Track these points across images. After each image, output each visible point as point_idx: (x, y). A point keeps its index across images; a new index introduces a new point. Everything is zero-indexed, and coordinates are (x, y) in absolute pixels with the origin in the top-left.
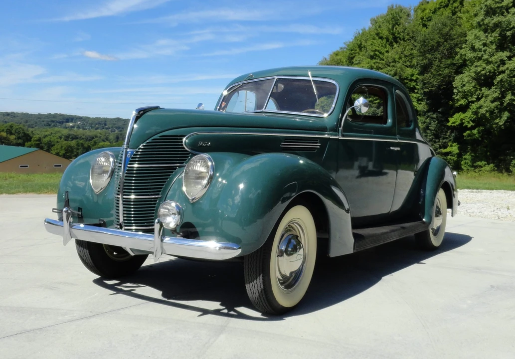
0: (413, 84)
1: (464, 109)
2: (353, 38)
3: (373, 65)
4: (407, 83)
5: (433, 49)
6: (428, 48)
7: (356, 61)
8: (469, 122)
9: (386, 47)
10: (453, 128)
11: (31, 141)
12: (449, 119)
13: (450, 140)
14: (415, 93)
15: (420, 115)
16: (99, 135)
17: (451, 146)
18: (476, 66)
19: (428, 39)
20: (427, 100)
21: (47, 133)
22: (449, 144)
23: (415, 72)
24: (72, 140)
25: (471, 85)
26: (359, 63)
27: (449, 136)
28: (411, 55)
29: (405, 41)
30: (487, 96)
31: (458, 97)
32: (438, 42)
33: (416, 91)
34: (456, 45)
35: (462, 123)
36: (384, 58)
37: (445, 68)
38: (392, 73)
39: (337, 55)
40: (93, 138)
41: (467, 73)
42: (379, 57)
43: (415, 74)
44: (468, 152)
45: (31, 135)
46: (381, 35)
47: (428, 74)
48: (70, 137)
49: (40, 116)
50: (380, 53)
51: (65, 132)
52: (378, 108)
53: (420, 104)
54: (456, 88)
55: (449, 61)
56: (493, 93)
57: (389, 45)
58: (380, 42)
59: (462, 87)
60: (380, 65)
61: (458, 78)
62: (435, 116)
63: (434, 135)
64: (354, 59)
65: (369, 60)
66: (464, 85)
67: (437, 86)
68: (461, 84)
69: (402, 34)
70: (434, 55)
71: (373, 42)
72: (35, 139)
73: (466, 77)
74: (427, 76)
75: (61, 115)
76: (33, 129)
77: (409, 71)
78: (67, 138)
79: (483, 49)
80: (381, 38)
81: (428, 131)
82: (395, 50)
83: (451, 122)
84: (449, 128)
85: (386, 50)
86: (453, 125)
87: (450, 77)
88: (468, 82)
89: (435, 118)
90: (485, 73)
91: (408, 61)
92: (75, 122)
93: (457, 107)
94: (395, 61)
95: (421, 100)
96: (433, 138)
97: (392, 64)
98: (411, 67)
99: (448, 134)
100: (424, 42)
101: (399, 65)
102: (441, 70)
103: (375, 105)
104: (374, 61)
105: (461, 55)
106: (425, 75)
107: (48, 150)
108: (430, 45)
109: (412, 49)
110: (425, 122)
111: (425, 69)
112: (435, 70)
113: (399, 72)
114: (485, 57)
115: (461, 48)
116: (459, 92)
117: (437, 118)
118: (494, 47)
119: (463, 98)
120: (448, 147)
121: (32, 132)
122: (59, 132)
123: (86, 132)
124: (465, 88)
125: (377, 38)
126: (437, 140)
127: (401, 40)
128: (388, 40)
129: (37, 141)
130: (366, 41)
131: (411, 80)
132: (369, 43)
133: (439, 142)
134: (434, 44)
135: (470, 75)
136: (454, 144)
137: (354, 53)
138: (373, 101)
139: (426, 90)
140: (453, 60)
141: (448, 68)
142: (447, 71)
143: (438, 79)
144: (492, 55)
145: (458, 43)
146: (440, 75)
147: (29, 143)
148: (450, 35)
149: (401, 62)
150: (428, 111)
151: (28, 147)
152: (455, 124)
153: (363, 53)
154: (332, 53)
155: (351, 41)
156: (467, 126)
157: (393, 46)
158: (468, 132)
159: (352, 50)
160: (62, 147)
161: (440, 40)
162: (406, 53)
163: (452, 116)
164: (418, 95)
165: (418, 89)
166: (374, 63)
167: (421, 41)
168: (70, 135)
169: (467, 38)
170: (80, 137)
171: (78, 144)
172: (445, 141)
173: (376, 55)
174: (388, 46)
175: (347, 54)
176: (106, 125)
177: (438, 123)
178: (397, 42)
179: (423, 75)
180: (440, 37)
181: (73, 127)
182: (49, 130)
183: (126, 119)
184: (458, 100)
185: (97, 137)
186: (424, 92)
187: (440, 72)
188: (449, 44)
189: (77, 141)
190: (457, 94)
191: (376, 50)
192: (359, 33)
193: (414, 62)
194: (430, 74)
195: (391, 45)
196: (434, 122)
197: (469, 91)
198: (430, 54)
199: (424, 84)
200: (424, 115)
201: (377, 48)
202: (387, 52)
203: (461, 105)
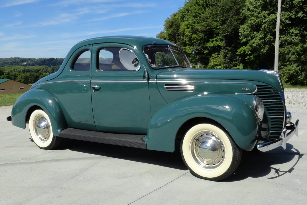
0: (218, 31)
1: (245, 44)
2: (184, 5)
3: (195, 21)
4: (214, 30)
5: (227, 11)
6: (225, 10)
7: (186, 19)
8: (248, 51)
9: (202, 9)
10: (240, 55)
11: (3, 75)
12: (238, 50)
13: (239, 62)
14: (219, 36)
15: (222, 49)
16: (42, 69)
17: (239, 65)
18: (251, 20)
19: (224, 5)
20: (226, 40)
21: (12, 69)
22: (238, 64)
23: (219, 24)
24: (27, 73)
25: (248, 31)
26: (188, 20)
27: (238, 60)
28: (216, 14)
29: (212, 6)
30: (257, 37)
31: (241, 38)
32: (230, 7)
33: (220, 35)
34: (240, 8)
35: (245, 52)
36: (201, 17)
37: (235, 21)
38: (206, 25)
39: (175, 15)
40: (39, 71)
41: (246, 24)
42: (198, 16)
43: (219, 25)
44: (248, 68)
45: (3, 71)
46: (199, 3)
47: (225, 25)
48: (26, 71)
49: (6, 59)
50: (199, 14)
51: (22, 68)
52: (199, 46)
53: (222, 42)
54: (240, 32)
55: (237, 17)
56: (260, 35)
58: (199, 7)
59: (243, 32)
60: (199, 21)
61: (241, 27)
62: (230, 49)
63: (230, 59)
64: (185, 19)
65: (193, 18)
66: (245, 31)
67: (230, 32)
68: (243, 30)
69: (211, 2)
70: (228, 14)
72: (6, 73)
73: (246, 26)
74: (225, 26)
75: (18, 58)
76: (4, 67)
77: (215, 24)
78: (24, 71)
79: (254, 10)
80: (199, 5)
81: (227, 58)
82: (207, 12)
83: (239, 52)
84: (238, 55)
85: (202, 12)
86: (240, 53)
87: (237, 26)
88: (247, 29)
89: (230, 50)
90: (256, 24)
91: (215, 18)
92: (27, 62)
93: (242, 43)
94: (207, 18)
95: (223, 40)
96: (229, 61)
97: (206, 20)
98: (217, 21)
99: (237, 59)
100: (223, 7)
101: (209, 21)
102: (233, 22)
103: (197, 44)
104: (196, 19)
105: (243, 13)
106: (224, 26)
107: (15, 79)
108: (226, 8)
109: (217, 11)
110: (225, 53)
111: (223, 23)
112: (229, 22)
113: (210, 25)
114: (256, 14)
115: (243, 10)
116: (242, 35)
117: (231, 50)
118: (260, 8)
119: (245, 38)
120: (238, 66)
121: (3, 69)
122: (19, 68)
123: (34, 68)
124: (245, 33)
125: (197, 5)
126: (231, 62)
127: (210, 6)
128: (203, 6)
129: (7, 74)
130: (191, 7)
131: (217, 29)
132: (193, 8)
133: (233, 63)
134: (228, 7)
135: (247, 25)
136: (240, 64)
137: (184, 14)
138: (196, 42)
139: (225, 34)
140: (239, 16)
141: (236, 21)
142: (235, 23)
143: (231, 28)
144: (259, 13)
145: (241, 6)
146: (232, 25)
147: (2, 76)
148: (237, 2)
149: (211, 19)
150: (226, 46)
151: (2, 78)
152: (241, 53)
153: (190, 14)
154: (172, 15)
155: (183, 7)
156: (247, 53)
157: (206, 9)
158: (248, 57)
159: (183, 13)
160: (22, 77)
161: (231, 6)
162: (213, 13)
163: (239, 48)
164: (221, 37)
165: (220, 34)
166: (196, 20)
167: (221, 6)
168: (25, 70)
169: (246, 4)
170: (31, 71)
171: (31, 75)
172: (236, 62)
173: (196, 15)
174: (203, 9)
175: (181, 15)
176: (45, 62)
177: (232, 53)
178: (208, 7)
179: (223, 26)
180: (231, 4)
181: (26, 65)
182: (13, 68)
183: (56, 59)
184: (242, 39)
185: (41, 70)
186: (224, 35)
187: (232, 24)
188: (236, 7)
189: (30, 73)
190: (241, 36)
191: (196, 12)
192: (187, 2)
193: (218, 18)
194: (226, 25)
196: (230, 52)
197: (248, 34)
198: (226, 13)
199: (224, 31)
200: (224, 49)
201: (197, 11)
202: (203, 13)
203: (244, 42)
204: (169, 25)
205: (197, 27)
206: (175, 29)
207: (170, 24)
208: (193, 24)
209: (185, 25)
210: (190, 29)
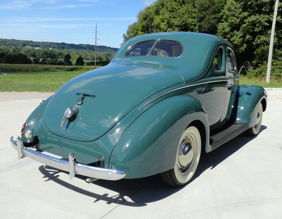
3: (171, 16)
4: (189, 26)
5: (206, 9)
6: (203, 9)
7: (161, 13)
16: (3, 49)
18: (232, 19)
19: (203, 3)
26: (163, 14)
30: (237, 35)
33: (194, 31)
36: (178, 12)
37: (212, 19)
39: (149, 9)
50: (176, 9)
54: (219, 29)
55: (214, 16)
56: (240, 34)
57: (180, 5)
58: (175, 3)
60: (176, 16)
65: (169, 13)
66: (224, 29)
70: (206, 12)
71: (172, 3)
73: (226, 24)
74: (202, 23)
79: (235, 10)
82: (183, 8)
85: (178, 8)
88: (227, 27)
90: (236, 23)
91: (190, 14)
94: (183, 14)
97: (182, 16)
98: (192, 18)
100: (202, 5)
104: (172, 13)
111: (201, 20)
112: (207, 20)
113: (186, 20)
114: (236, 15)
118: (241, 10)
127: (186, 3)
128: (179, 2)
131: (192, 25)
132: (169, 3)
134: (206, 6)
137: (159, 8)
142: (213, 21)
143: (208, 25)
144: (240, 14)
146: (209, 23)
149: (186, 15)
159: (157, 7)
161: (210, 5)
166: (172, 15)
173: (173, 10)
176: (6, 43)
178: (184, 4)
180: (209, 3)
183: (18, 40)
185: (2, 50)
187: (210, 21)
188: (214, 7)
191: (173, 8)
194: (204, 22)
195: (181, 5)
197: (227, 32)
198: (204, 11)
199: (201, 27)
201: (174, 7)
202: (179, 9)
204: (144, 18)
205: (173, 22)
206: (149, 22)
207: (145, 16)
208: (169, 18)
209: (160, 18)
210: (165, 23)
